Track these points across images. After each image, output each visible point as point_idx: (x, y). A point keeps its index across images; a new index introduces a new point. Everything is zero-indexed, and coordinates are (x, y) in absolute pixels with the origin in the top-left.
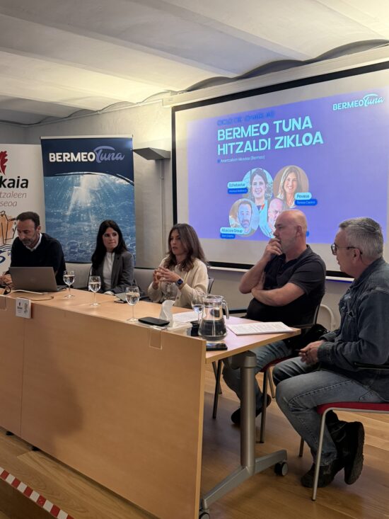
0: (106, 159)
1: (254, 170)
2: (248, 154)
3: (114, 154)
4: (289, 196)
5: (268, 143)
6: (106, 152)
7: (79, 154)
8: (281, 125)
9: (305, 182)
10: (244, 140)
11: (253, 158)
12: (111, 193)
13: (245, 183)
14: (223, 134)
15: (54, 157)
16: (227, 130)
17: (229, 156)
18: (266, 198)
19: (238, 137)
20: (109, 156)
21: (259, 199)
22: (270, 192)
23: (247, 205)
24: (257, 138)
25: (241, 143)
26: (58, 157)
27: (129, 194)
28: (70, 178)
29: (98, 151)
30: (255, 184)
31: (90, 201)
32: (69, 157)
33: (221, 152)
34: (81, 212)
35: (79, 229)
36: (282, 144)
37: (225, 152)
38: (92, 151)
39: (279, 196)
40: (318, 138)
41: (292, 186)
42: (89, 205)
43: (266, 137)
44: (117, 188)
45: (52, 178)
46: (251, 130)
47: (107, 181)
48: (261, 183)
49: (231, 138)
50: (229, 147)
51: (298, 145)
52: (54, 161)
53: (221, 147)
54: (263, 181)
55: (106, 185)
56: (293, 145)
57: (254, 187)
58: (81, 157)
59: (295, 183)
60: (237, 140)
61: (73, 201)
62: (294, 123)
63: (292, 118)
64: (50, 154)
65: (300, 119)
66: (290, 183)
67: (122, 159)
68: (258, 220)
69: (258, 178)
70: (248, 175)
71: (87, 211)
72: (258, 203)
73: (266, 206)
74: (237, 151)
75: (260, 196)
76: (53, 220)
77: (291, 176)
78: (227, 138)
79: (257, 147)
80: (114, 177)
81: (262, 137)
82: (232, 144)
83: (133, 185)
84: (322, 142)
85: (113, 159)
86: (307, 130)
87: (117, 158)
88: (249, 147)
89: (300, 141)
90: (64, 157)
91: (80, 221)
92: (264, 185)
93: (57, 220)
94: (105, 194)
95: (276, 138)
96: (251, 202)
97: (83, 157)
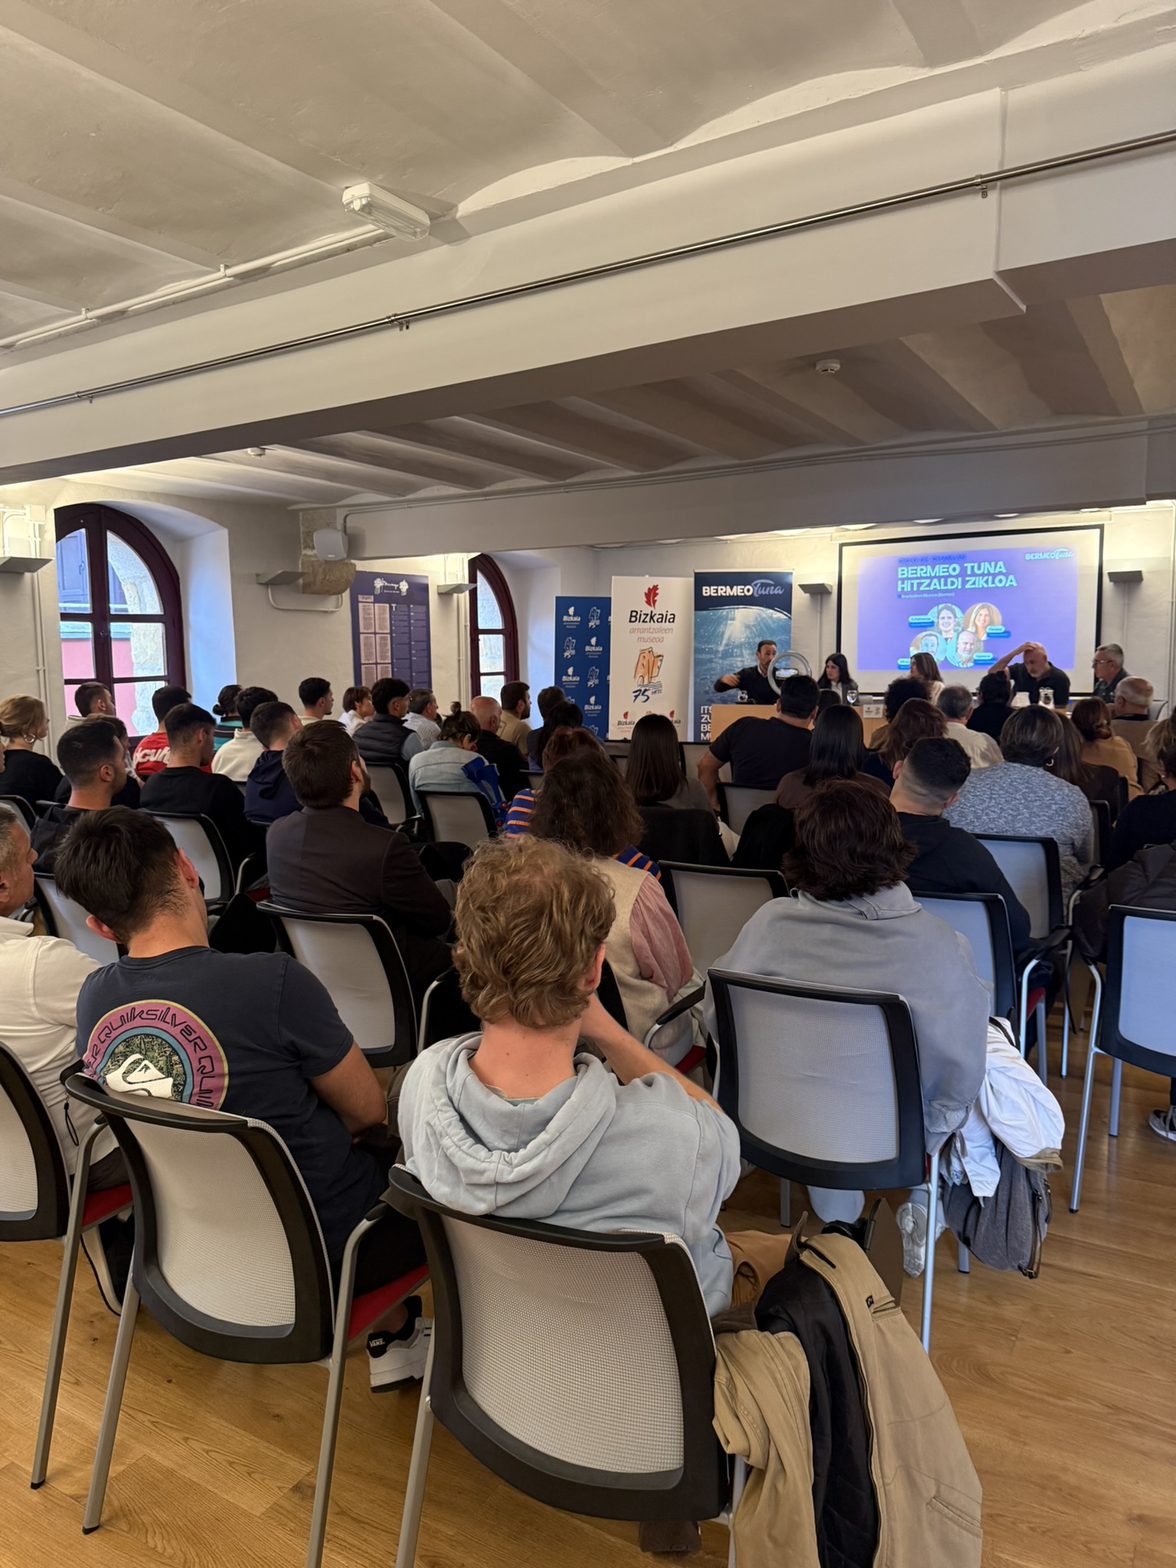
0: (764, 593)
1: (941, 606)
2: (935, 591)
3: (772, 588)
4: (980, 629)
5: (958, 583)
6: (763, 585)
7: (735, 587)
8: (973, 567)
9: (998, 617)
10: (931, 578)
11: (940, 595)
12: (768, 627)
13: (931, 616)
14: (904, 572)
15: (708, 591)
16: (910, 568)
17: (912, 592)
18: (955, 631)
19: (925, 575)
20: (768, 589)
21: (946, 632)
22: (959, 626)
23: (933, 638)
24: (946, 578)
25: (928, 581)
26: (712, 591)
27: (786, 629)
28: (725, 613)
29: (756, 585)
30: (943, 618)
31: (745, 635)
32: (724, 591)
33: (903, 588)
34: (734, 647)
35: (731, 665)
36: (974, 583)
37: (907, 588)
38: (750, 585)
39: (970, 629)
40: (1012, 581)
41: (985, 621)
42: (743, 640)
43: (956, 577)
44: (774, 622)
45: (705, 612)
46: (940, 569)
47: (764, 615)
48: (950, 618)
49: (915, 576)
50: (912, 584)
51: (990, 585)
52: (708, 594)
53: (903, 583)
54: (951, 615)
55: (763, 619)
56: (985, 586)
57: (941, 621)
58: (737, 591)
59: (988, 618)
60: (921, 578)
61: (726, 636)
62: (986, 567)
63: (985, 561)
64: (704, 588)
65: (993, 564)
66: (982, 618)
67: (780, 592)
68: (945, 651)
69: (945, 613)
70: (935, 609)
71: (741, 646)
72: (945, 635)
73: (955, 639)
74: (922, 588)
75: (949, 628)
76: (704, 656)
77: (984, 612)
78: (910, 576)
79: (946, 584)
80: (771, 611)
81: (950, 576)
82: (915, 582)
83: (790, 618)
84: (1015, 584)
85: (772, 593)
86: (1000, 573)
87: (776, 592)
88: (935, 585)
89: (993, 582)
90: (719, 591)
91: (733, 656)
92: (953, 619)
93: (708, 656)
94: (762, 628)
95: (967, 579)
96: (938, 635)
97: (739, 591)
